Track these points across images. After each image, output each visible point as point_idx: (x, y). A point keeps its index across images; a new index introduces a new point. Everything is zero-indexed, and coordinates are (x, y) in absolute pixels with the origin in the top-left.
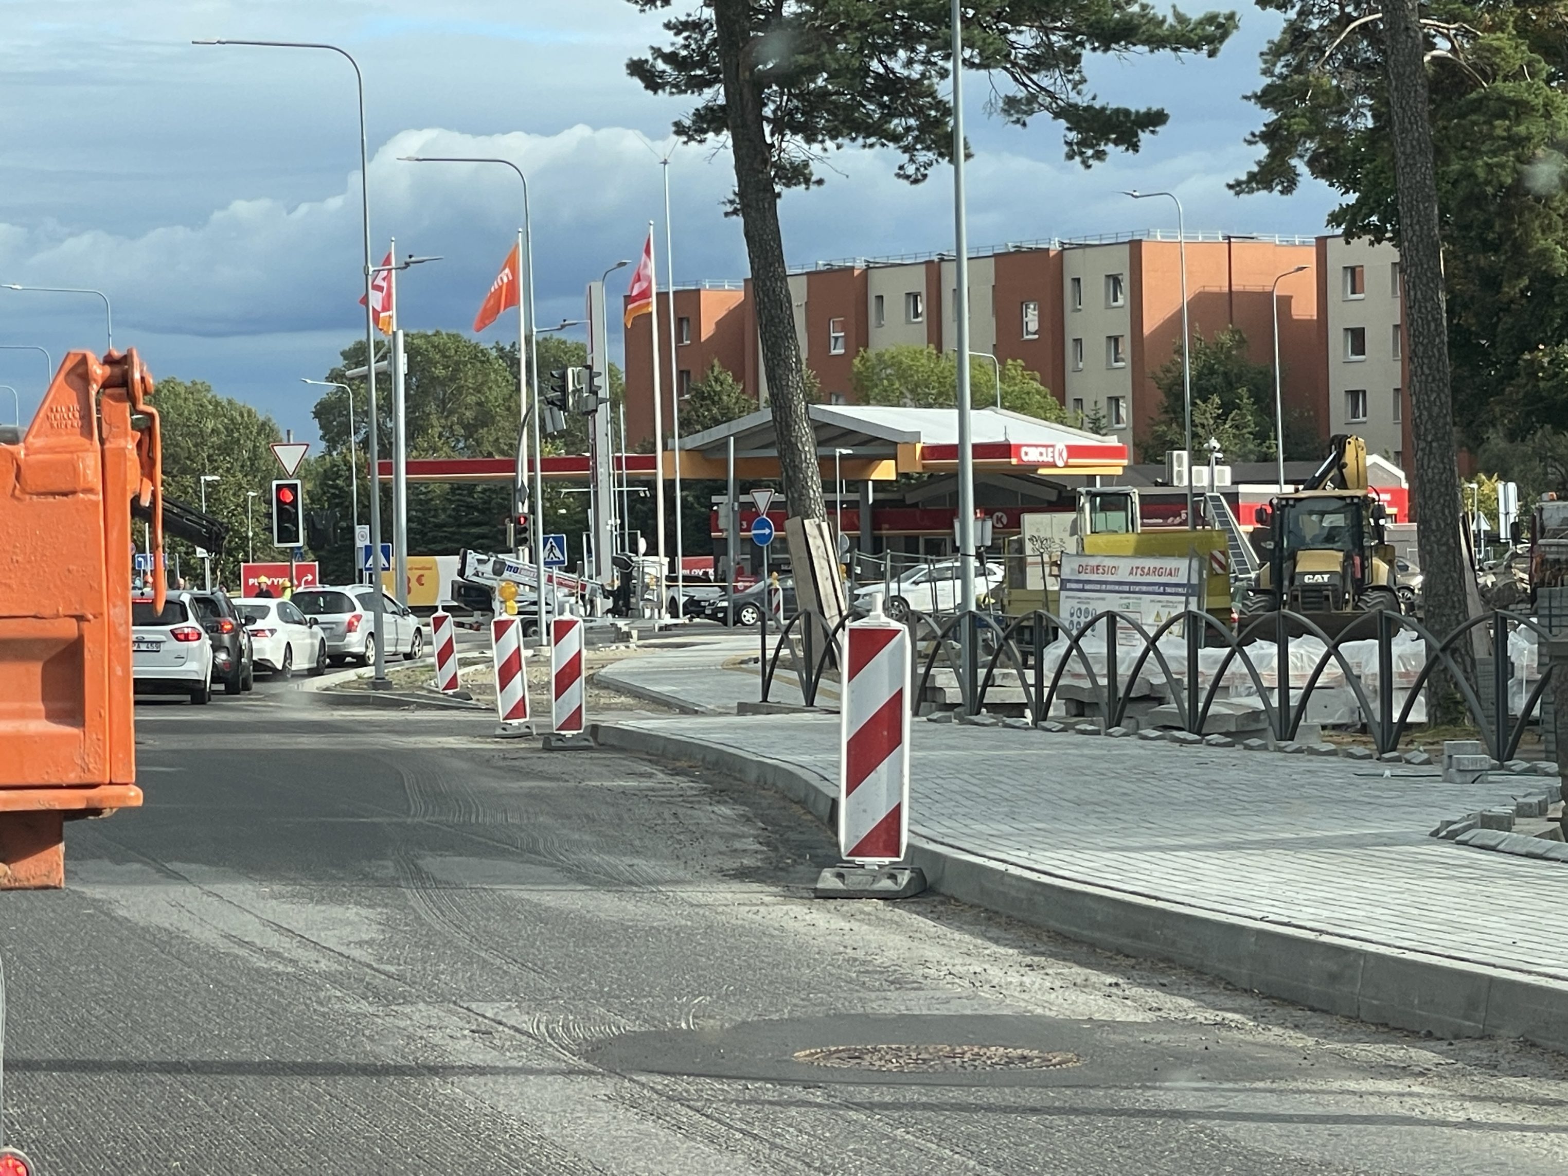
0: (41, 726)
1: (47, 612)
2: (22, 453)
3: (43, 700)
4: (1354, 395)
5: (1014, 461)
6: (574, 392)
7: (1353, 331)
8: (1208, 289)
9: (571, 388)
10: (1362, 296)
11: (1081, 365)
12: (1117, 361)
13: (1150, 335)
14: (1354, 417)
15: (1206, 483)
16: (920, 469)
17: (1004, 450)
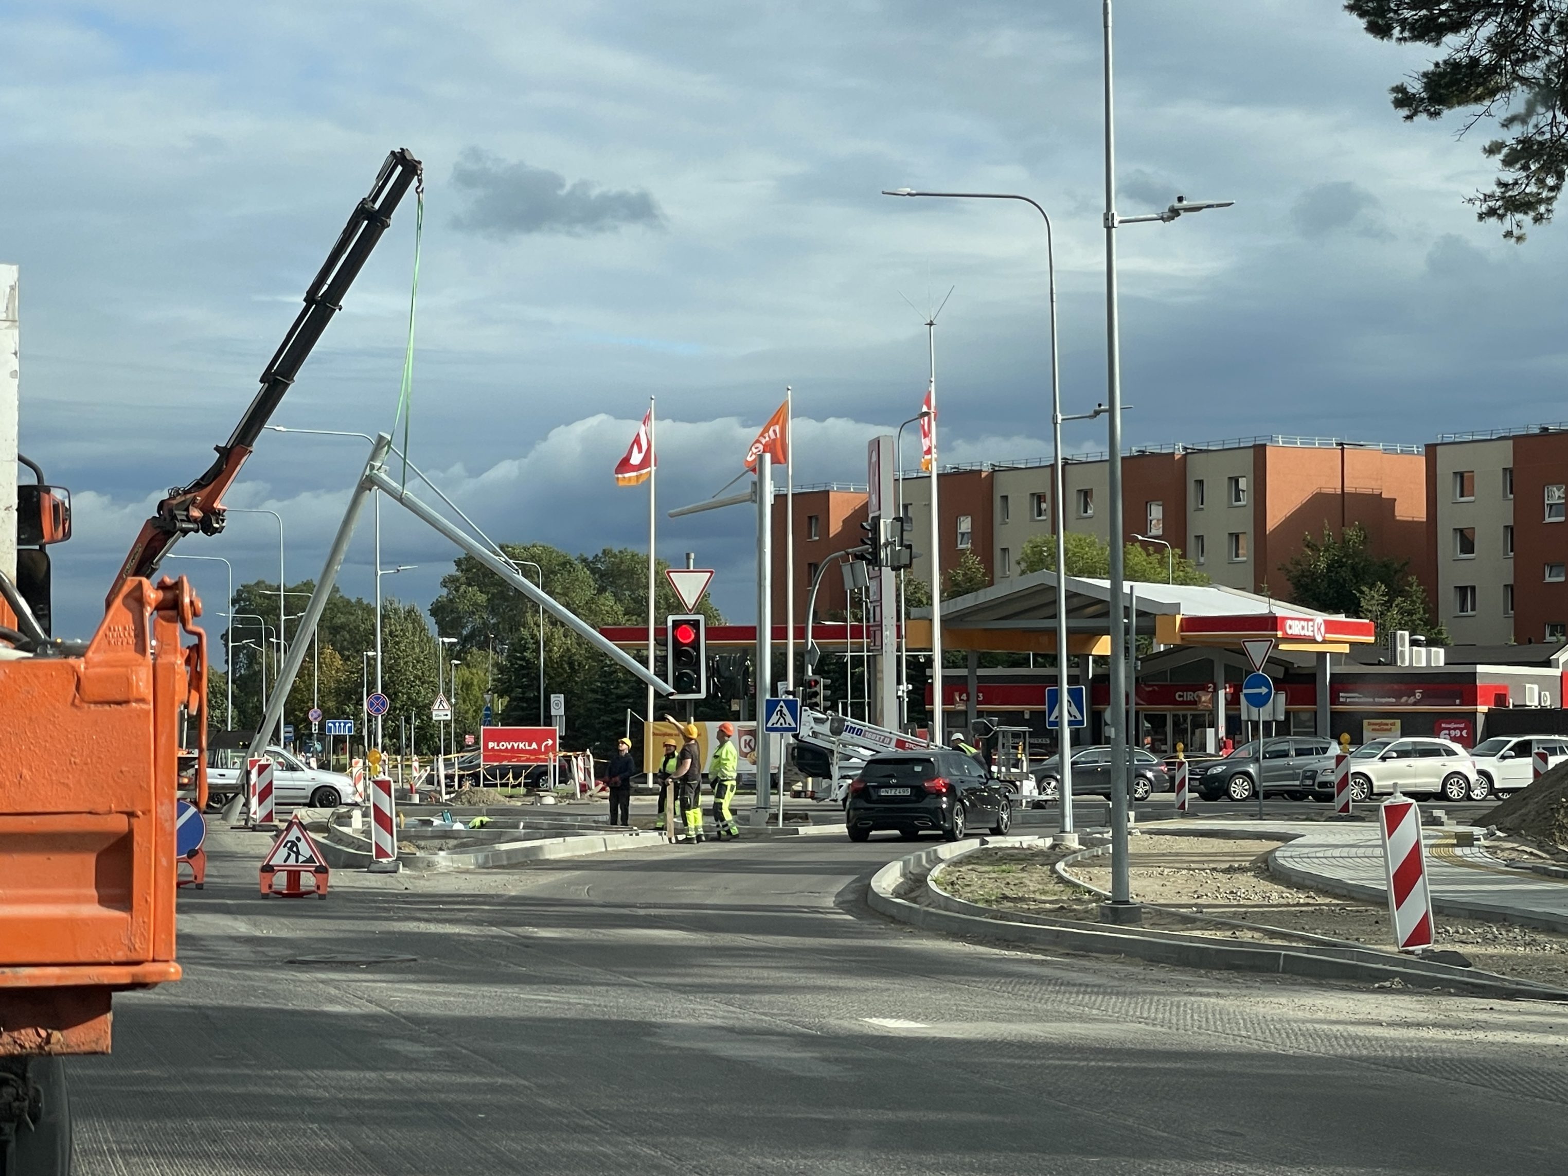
0: (94, 910)
1: (100, 809)
2: (82, 667)
3: (97, 887)
4: (1462, 591)
5: (1280, 634)
6: (886, 544)
7: (1461, 531)
8: (1325, 491)
9: (883, 541)
10: (1472, 498)
11: (1202, 560)
12: (1237, 555)
13: (1271, 533)
14: (1462, 611)
15: (1424, 664)
16: (1178, 642)
17: (1270, 622)
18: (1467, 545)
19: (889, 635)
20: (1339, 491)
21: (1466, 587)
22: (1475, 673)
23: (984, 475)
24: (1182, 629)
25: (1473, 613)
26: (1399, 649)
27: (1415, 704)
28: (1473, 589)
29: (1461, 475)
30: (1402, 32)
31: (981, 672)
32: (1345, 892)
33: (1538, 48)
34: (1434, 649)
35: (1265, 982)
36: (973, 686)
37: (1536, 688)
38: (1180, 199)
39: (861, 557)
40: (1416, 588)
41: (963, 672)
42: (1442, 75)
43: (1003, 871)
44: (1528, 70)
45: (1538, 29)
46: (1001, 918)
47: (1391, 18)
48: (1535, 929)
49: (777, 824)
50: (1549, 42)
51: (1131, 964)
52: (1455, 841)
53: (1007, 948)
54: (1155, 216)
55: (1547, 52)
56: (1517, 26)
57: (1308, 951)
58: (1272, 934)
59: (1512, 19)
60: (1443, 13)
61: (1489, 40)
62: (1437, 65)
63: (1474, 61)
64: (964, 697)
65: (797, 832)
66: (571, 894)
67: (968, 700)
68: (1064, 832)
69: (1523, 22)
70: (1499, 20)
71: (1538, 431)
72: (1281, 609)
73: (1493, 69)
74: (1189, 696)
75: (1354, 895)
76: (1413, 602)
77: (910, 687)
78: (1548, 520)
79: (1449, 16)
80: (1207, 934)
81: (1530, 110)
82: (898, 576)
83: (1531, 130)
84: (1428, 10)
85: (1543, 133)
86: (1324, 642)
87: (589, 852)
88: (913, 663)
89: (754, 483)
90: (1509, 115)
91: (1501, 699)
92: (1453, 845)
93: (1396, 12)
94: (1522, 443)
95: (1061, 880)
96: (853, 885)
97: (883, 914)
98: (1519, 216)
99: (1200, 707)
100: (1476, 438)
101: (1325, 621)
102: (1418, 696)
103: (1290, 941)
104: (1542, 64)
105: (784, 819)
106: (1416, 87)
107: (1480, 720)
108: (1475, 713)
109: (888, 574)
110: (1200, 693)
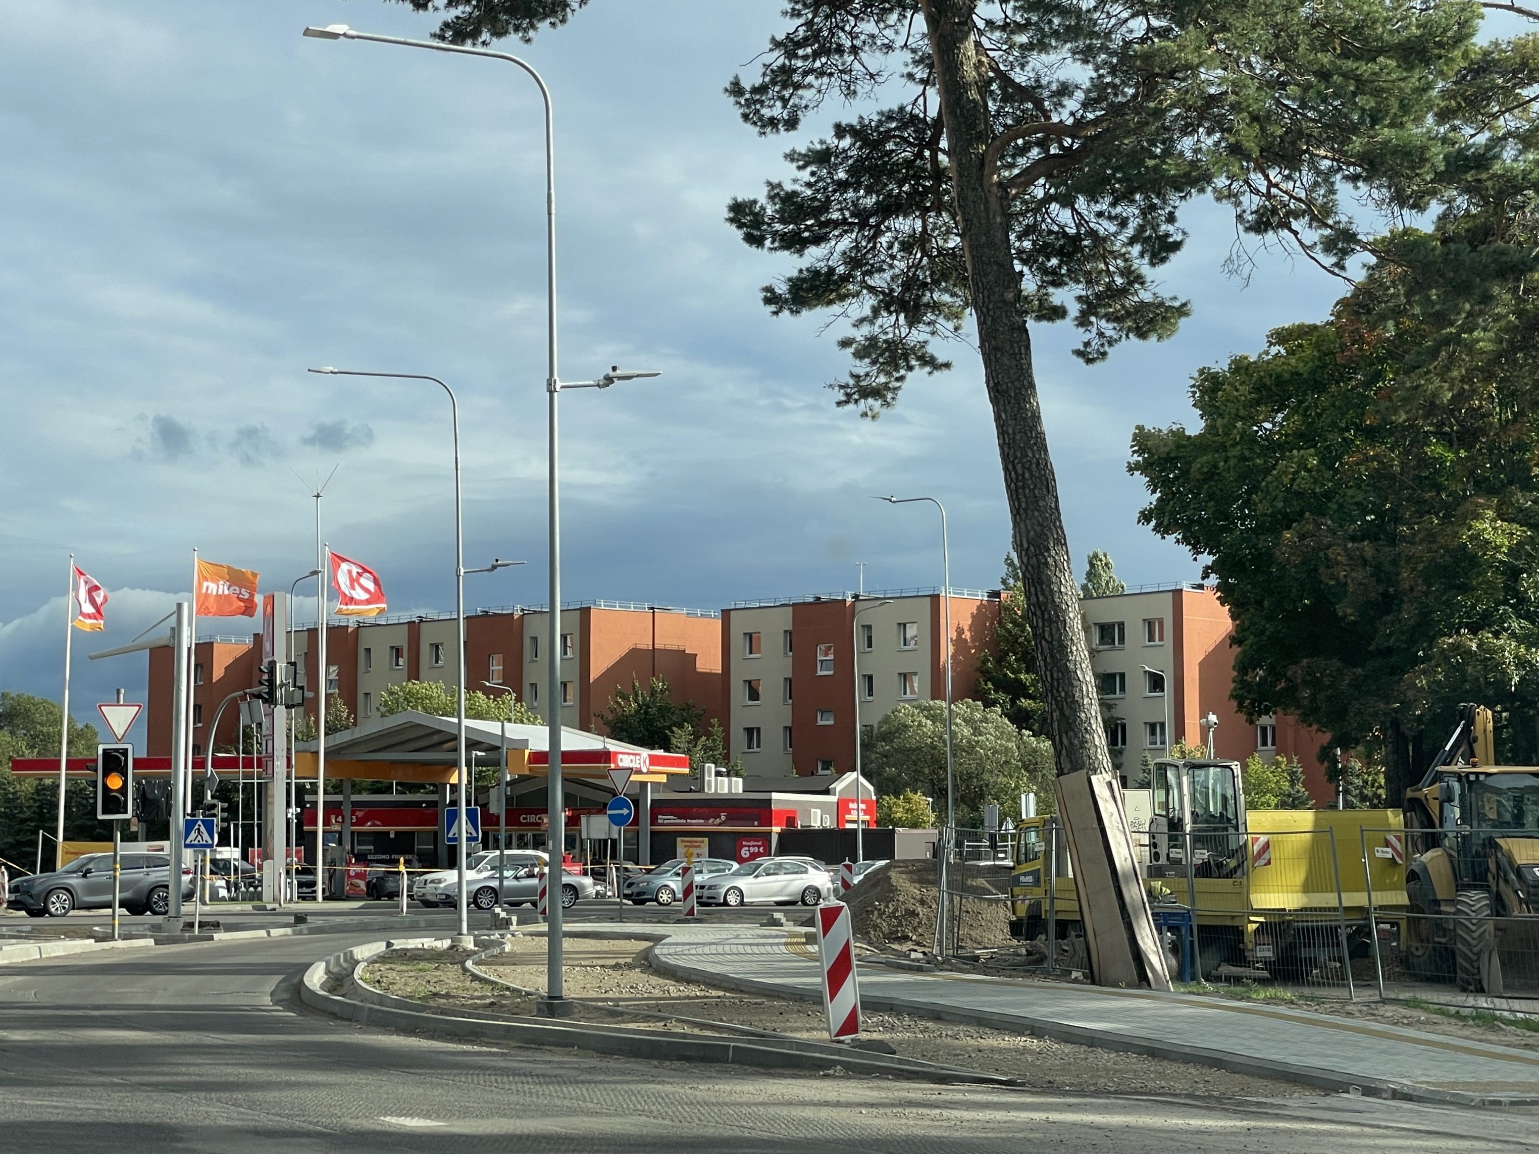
4: (750, 731)
5: (613, 766)
6: (281, 686)
7: (750, 682)
8: (639, 647)
9: (278, 682)
10: (758, 655)
11: (535, 704)
12: (565, 701)
13: (595, 681)
14: (749, 747)
15: (726, 791)
16: (527, 772)
17: (605, 756)
18: (754, 695)
19: (280, 764)
20: (651, 648)
21: (753, 729)
22: (770, 800)
23: (350, 630)
24: (530, 762)
25: (756, 749)
26: (707, 778)
27: (720, 825)
28: (758, 729)
29: (750, 635)
30: (773, 243)
31: (355, 798)
32: (733, 986)
33: (884, 261)
34: (734, 779)
35: (718, 1072)
36: (347, 809)
37: (819, 811)
38: (614, 369)
39: (259, 696)
40: (717, 730)
41: (339, 798)
42: (804, 280)
43: (420, 970)
44: (878, 281)
45: (885, 245)
46: (441, 1014)
47: (765, 230)
48: (922, 1018)
49: (193, 932)
50: (893, 257)
51: (586, 1056)
52: (804, 940)
53: (460, 1041)
54: (592, 383)
55: (891, 266)
56: (869, 242)
57: (749, 1042)
58: (702, 1026)
59: (864, 236)
60: (808, 228)
61: (844, 253)
62: (801, 271)
63: (832, 270)
64: (340, 819)
65: (212, 938)
66: (19, 997)
67: (343, 822)
68: (461, 934)
69: (874, 238)
70: (854, 236)
71: (812, 600)
72: (613, 746)
73: (845, 278)
74: (532, 818)
75: (743, 988)
76: (714, 740)
77: (299, 810)
78: (820, 673)
79: (811, 231)
80: (643, 1026)
81: (876, 312)
82: (289, 714)
83: (877, 330)
84: (796, 224)
85: (887, 333)
86: (650, 772)
87: (25, 959)
88: (300, 789)
89: (173, 629)
90: (859, 317)
91: (791, 821)
92: (803, 944)
93: (769, 225)
94: (799, 609)
95: (475, 978)
96: (283, 985)
97: (323, 1011)
98: (870, 401)
99: (543, 828)
100: (762, 604)
101: (650, 756)
102: (723, 818)
103: (720, 1033)
104: (887, 275)
105: (200, 927)
106: (782, 289)
107: (775, 839)
108: (770, 833)
109: (280, 711)
110: (543, 816)
